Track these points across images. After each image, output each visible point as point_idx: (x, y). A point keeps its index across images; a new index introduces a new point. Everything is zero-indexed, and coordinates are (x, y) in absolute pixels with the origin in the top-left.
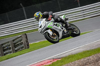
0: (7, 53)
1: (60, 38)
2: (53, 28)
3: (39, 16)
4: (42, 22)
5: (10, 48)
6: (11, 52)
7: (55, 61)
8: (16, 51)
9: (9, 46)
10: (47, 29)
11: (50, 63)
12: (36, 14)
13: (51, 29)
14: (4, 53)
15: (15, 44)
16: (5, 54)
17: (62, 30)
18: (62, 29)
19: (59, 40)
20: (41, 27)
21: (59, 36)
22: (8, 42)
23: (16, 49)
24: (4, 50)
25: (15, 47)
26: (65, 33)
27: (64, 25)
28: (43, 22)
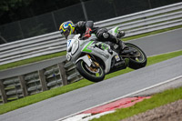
0: (53, 86)
1: (106, 71)
2: (93, 52)
3: (69, 28)
4: (73, 40)
5: (58, 77)
6: (60, 84)
7: (141, 100)
8: (69, 81)
9: (57, 72)
10: (83, 54)
11: (131, 105)
12: (64, 26)
13: (89, 54)
14: (48, 85)
15: (66, 69)
16: (49, 88)
17: (111, 56)
18: (111, 53)
19: (105, 74)
20: (70, 51)
21: (104, 67)
22: (55, 65)
23: (69, 78)
24: (48, 81)
25: (68, 75)
26: (116, 62)
27: (116, 47)
28: (74, 42)
